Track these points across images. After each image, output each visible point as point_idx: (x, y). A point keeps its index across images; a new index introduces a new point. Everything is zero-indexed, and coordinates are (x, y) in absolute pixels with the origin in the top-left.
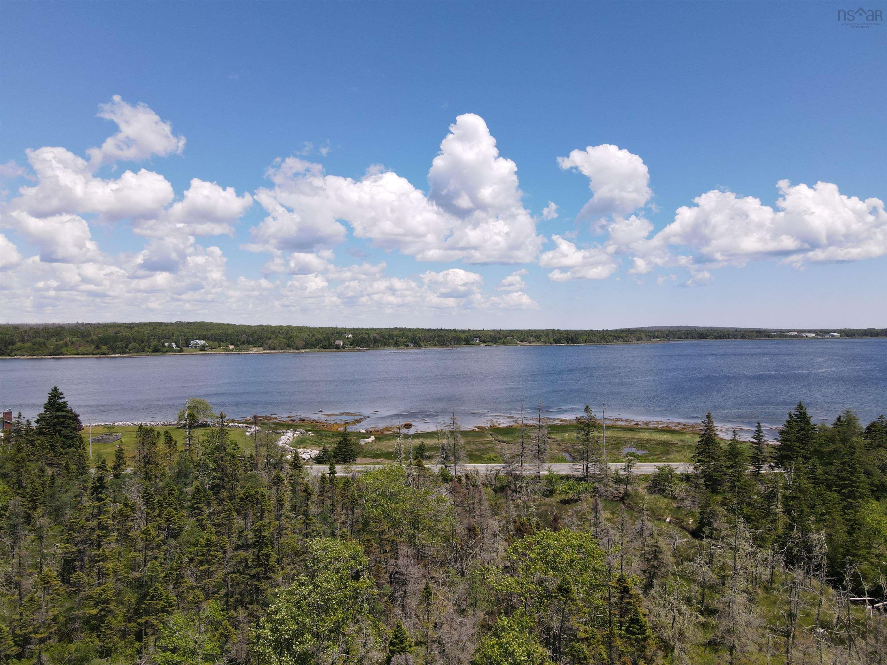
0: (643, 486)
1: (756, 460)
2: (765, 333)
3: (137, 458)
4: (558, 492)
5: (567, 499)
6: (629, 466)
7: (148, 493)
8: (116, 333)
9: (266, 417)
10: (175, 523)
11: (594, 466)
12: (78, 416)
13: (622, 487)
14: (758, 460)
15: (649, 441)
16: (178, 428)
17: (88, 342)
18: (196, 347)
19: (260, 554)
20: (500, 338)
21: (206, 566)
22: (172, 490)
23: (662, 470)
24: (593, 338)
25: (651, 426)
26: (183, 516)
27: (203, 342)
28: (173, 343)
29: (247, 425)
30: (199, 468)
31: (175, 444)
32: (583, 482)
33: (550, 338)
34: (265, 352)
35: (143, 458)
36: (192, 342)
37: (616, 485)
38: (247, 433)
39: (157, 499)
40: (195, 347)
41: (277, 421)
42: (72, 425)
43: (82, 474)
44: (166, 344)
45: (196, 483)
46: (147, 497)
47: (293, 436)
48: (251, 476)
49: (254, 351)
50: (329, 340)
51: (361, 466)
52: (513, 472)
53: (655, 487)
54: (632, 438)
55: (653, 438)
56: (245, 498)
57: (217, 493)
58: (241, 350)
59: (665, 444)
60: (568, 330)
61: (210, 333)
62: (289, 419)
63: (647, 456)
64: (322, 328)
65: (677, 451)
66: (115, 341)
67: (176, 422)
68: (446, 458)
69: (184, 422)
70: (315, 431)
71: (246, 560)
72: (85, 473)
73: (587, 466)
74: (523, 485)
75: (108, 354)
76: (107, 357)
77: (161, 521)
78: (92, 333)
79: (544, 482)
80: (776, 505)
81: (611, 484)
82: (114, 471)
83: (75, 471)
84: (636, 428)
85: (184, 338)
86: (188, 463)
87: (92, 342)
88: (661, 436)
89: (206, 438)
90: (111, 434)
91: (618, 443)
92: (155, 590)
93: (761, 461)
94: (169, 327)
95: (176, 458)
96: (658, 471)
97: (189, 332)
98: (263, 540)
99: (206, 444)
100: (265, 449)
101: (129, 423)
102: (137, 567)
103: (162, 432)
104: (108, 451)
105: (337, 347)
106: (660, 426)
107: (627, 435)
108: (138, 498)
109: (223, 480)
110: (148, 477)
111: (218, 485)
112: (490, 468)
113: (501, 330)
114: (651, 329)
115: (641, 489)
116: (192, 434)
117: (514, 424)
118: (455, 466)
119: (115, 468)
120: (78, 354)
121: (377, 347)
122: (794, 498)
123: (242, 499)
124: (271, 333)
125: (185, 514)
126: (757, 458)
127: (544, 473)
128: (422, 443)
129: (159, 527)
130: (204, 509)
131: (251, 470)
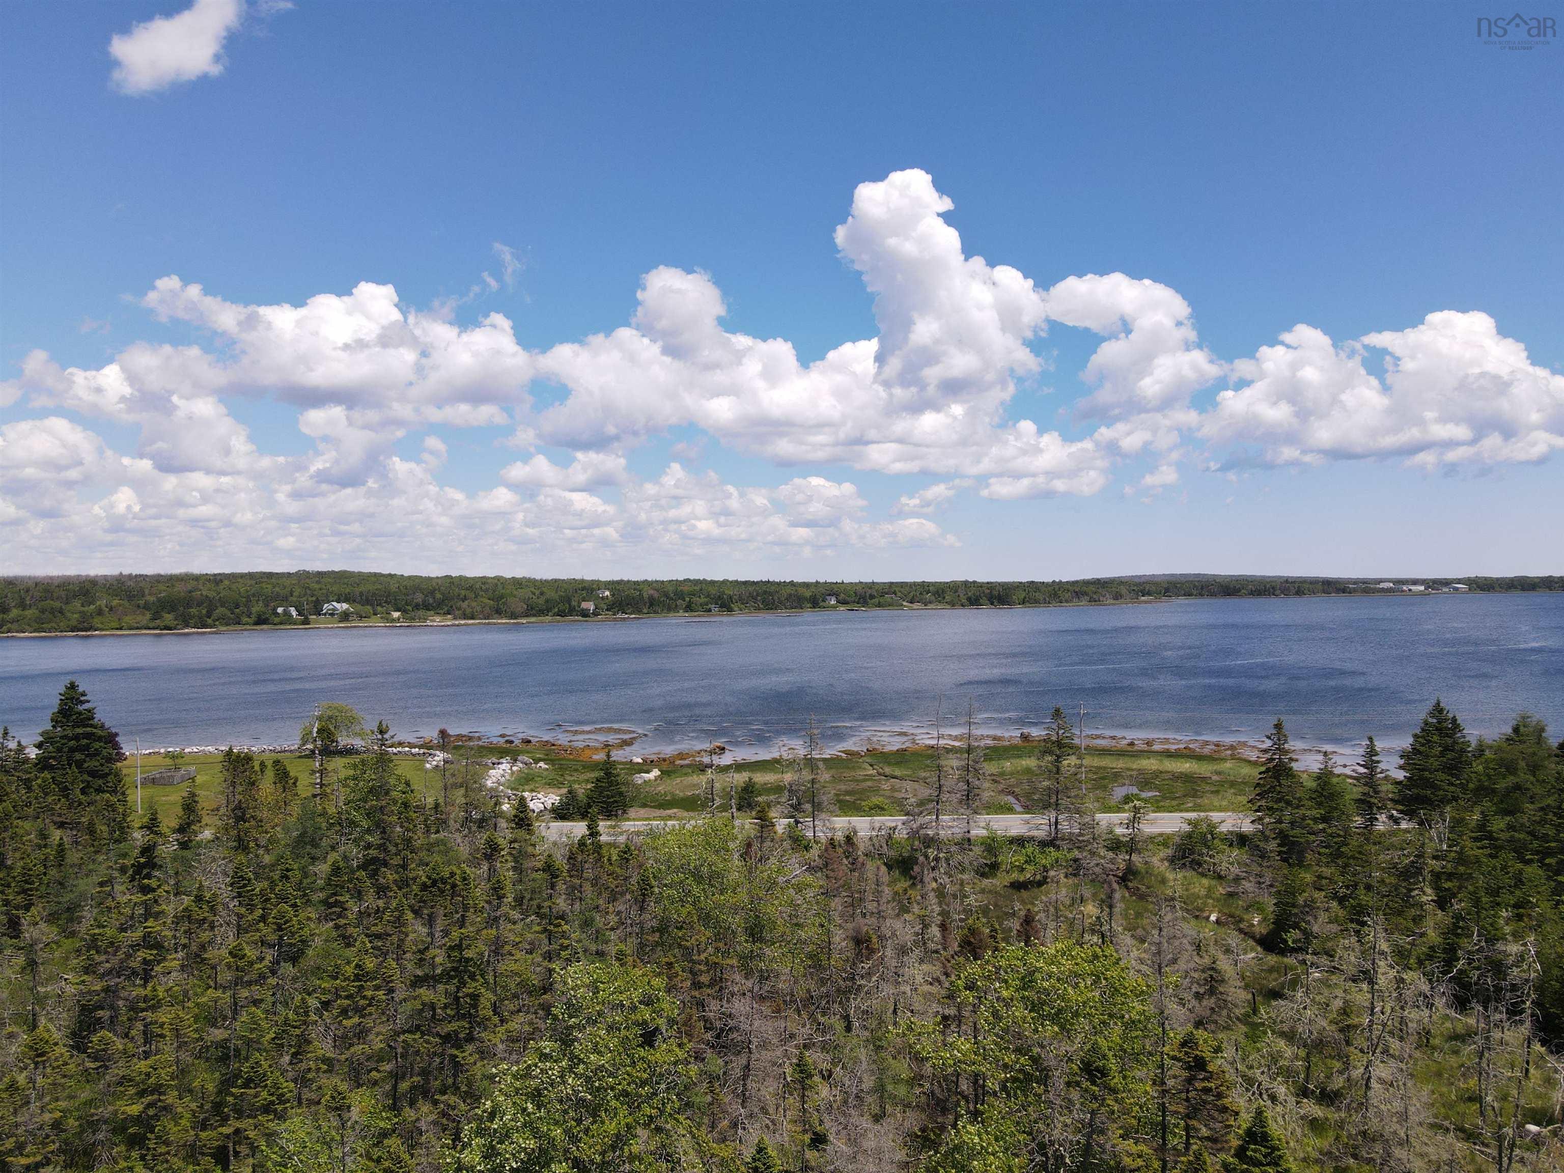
0: (1162, 855)
1: (1367, 806)
2: (1338, 586)
3: (223, 811)
4: (1004, 866)
5: (1021, 880)
6: (1134, 820)
7: (241, 876)
8: (190, 592)
9: (460, 737)
10: (293, 934)
11: (1069, 819)
12: (117, 735)
13: (1121, 857)
14: (1370, 806)
15: (1158, 774)
16: (300, 757)
17: (139, 606)
18: (332, 615)
19: (460, 994)
20: (872, 597)
21: (356, 1020)
22: (288, 870)
23: (1195, 827)
24: (1037, 594)
25: (1156, 747)
26: (309, 919)
27: (345, 606)
28: (292, 609)
29: (426, 751)
30: (338, 828)
31: (294, 783)
32: (1052, 849)
33: (961, 595)
34: (457, 622)
35: (233, 810)
36: (326, 605)
37: (1110, 855)
38: (428, 766)
39: (259, 886)
40: (330, 614)
41: (480, 743)
42: (104, 753)
43: (117, 841)
44: (280, 610)
45: (333, 857)
46: (239, 883)
47: (511, 769)
48: (437, 843)
49: (437, 620)
50: (569, 600)
51: (641, 823)
52: (922, 832)
53: (1184, 857)
54: (1128, 769)
55: (1166, 769)
56: (429, 883)
57: (374, 874)
58: (414, 619)
59: (1187, 778)
60: (992, 583)
61: (357, 590)
62: (502, 740)
63: (1157, 801)
64: (556, 581)
65: (1212, 792)
66: (188, 605)
67: (296, 746)
68: (797, 807)
69: (310, 746)
70: (550, 760)
71: (433, 1007)
72: (125, 840)
73: (1057, 819)
74: (941, 855)
75: (175, 629)
76: (173, 634)
77: (267, 931)
78: (147, 592)
79: (977, 850)
80: (1421, 889)
81: (1102, 852)
82: (178, 836)
83: (105, 835)
84: (1130, 752)
85: (310, 599)
86: (319, 819)
87: (146, 607)
88: (1179, 764)
89: (352, 772)
90: (177, 769)
91: (1103, 778)
92: (253, 1068)
93: (1375, 809)
94: (285, 579)
95: (295, 809)
96: (1187, 828)
97: (321, 589)
98: (466, 967)
99: (352, 783)
100: (462, 791)
101: (210, 749)
102: (219, 1020)
103: (269, 763)
104: (172, 798)
105: (585, 614)
106: (1173, 747)
107: (1119, 764)
108: (223, 886)
109: (385, 849)
110: (242, 846)
111: (374, 860)
112: (877, 825)
113: (873, 583)
114: (1137, 580)
115: (1158, 861)
116: (325, 766)
117: (910, 745)
118: (814, 821)
119: (181, 830)
120: (121, 629)
121: (655, 612)
122: (1450, 876)
123: (424, 887)
124: (467, 589)
125: (313, 916)
126: (1369, 802)
127: (978, 833)
128: (750, 779)
129: (263, 943)
130: (348, 905)
131: (438, 832)
